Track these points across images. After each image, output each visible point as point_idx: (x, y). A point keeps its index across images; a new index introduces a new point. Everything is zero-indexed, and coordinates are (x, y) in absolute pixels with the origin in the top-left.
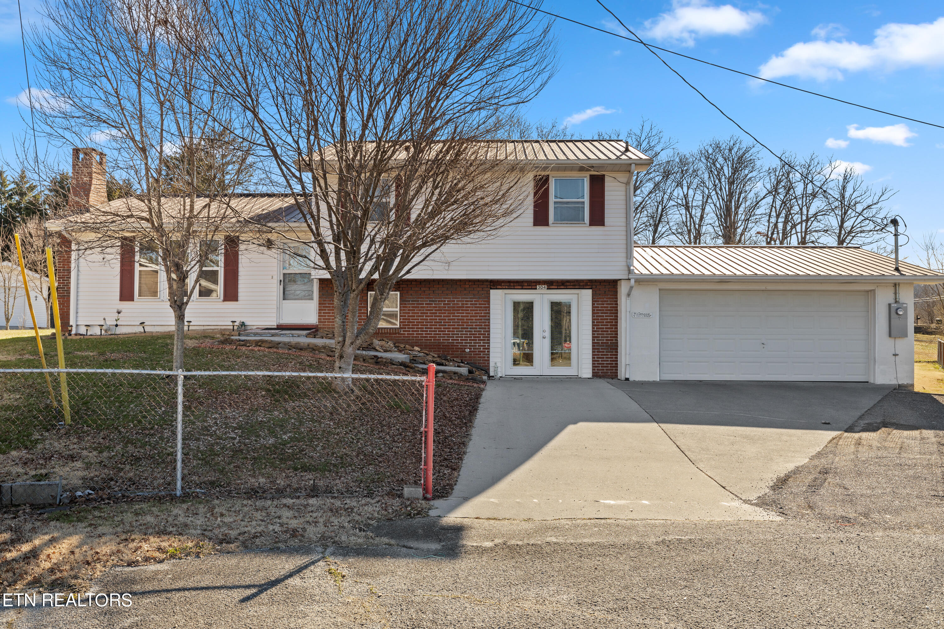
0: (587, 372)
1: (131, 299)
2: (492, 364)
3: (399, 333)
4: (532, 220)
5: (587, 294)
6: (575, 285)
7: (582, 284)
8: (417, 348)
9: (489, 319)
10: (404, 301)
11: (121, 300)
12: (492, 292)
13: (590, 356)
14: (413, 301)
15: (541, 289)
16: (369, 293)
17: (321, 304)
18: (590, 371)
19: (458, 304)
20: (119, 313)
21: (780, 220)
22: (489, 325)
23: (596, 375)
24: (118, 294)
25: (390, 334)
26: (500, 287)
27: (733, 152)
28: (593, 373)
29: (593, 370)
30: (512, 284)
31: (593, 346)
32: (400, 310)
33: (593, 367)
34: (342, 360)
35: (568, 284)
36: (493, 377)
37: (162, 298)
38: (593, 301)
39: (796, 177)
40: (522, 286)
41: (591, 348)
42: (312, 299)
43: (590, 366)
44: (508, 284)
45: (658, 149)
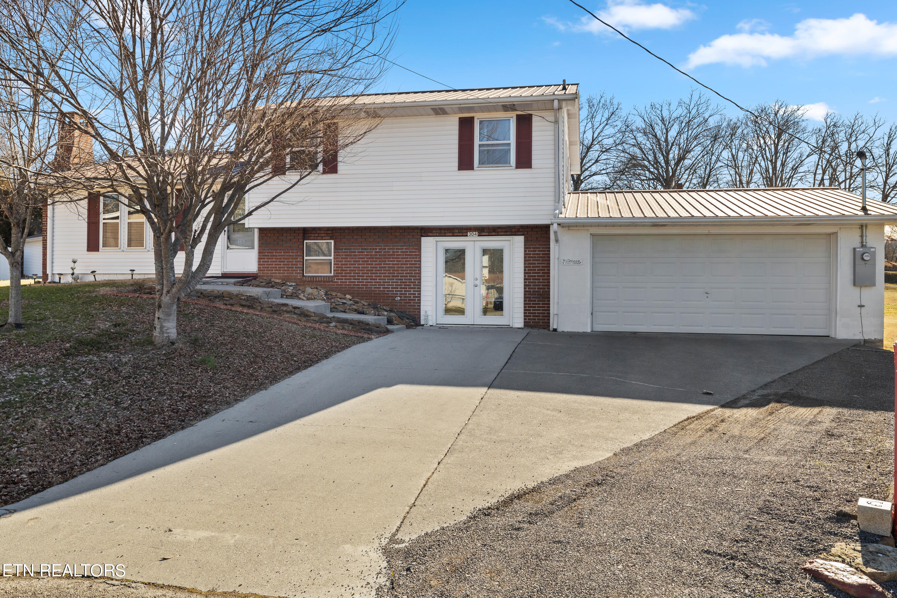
0: (518, 321)
1: (97, 249)
2: (422, 313)
3: (332, 281)
4: (456, 164)
5: (519, 241)
6: (507, 232)
7: (513, 230)
8: (348, 296)
9: (420, 267)
10: (338, 249)
11: (88, 251)
12: (423, 239)
13: (522, 305)
14: (345, 249)
15: (473, 237)
16: (305, 241)
17: (261, 252)
18: (522, 321)
19: (389, 252)
20: (75, 262)
21: (826, 177)
22: (420, 273)
23: (527, 324)
24: (86, 245)
25: (324, 282)
26: (431, 234)
27: (778, 115)
28: (525, 322)
29: (525, 319)
30: (443, 231)
31: (525, 294)
32: (334, 258)
33: (525, 316)
34: (161, 310)
35: (499, 230)
36: (423, 325)
37: (122, 248)
38: (525, 248)
39: (841, 136)
40: (453, 233)
41: (523, 296)
42: (253, 248)
43: (522, 315)
44: (439, 231)
45: (706, 116)
